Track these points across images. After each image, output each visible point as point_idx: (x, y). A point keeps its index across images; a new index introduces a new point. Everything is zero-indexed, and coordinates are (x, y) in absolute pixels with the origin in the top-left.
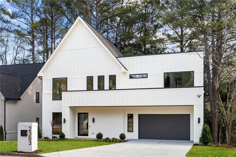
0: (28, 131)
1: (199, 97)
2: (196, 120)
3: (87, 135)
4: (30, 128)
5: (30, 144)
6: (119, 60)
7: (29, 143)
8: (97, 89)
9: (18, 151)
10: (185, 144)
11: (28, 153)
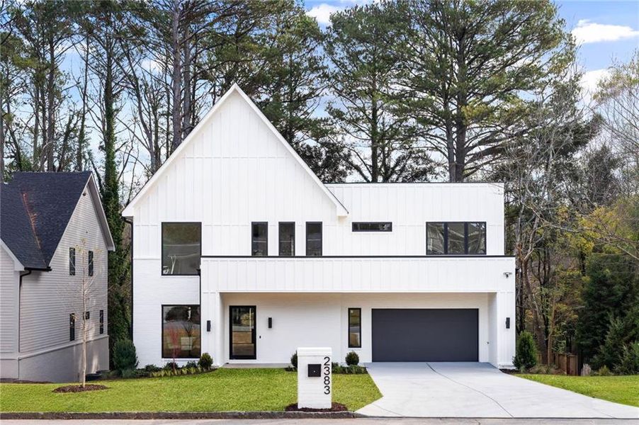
0: (323, 367)
1: (507, 276)
2: (501, 322)
3: (254, 357)
4: (327, 359)
5: (327, 392)
6: (330, 189)
7: (325, 390)
8: (278, 255)
9: (299, 407)
10: (482, 371)
11: (321, 410)
